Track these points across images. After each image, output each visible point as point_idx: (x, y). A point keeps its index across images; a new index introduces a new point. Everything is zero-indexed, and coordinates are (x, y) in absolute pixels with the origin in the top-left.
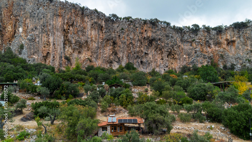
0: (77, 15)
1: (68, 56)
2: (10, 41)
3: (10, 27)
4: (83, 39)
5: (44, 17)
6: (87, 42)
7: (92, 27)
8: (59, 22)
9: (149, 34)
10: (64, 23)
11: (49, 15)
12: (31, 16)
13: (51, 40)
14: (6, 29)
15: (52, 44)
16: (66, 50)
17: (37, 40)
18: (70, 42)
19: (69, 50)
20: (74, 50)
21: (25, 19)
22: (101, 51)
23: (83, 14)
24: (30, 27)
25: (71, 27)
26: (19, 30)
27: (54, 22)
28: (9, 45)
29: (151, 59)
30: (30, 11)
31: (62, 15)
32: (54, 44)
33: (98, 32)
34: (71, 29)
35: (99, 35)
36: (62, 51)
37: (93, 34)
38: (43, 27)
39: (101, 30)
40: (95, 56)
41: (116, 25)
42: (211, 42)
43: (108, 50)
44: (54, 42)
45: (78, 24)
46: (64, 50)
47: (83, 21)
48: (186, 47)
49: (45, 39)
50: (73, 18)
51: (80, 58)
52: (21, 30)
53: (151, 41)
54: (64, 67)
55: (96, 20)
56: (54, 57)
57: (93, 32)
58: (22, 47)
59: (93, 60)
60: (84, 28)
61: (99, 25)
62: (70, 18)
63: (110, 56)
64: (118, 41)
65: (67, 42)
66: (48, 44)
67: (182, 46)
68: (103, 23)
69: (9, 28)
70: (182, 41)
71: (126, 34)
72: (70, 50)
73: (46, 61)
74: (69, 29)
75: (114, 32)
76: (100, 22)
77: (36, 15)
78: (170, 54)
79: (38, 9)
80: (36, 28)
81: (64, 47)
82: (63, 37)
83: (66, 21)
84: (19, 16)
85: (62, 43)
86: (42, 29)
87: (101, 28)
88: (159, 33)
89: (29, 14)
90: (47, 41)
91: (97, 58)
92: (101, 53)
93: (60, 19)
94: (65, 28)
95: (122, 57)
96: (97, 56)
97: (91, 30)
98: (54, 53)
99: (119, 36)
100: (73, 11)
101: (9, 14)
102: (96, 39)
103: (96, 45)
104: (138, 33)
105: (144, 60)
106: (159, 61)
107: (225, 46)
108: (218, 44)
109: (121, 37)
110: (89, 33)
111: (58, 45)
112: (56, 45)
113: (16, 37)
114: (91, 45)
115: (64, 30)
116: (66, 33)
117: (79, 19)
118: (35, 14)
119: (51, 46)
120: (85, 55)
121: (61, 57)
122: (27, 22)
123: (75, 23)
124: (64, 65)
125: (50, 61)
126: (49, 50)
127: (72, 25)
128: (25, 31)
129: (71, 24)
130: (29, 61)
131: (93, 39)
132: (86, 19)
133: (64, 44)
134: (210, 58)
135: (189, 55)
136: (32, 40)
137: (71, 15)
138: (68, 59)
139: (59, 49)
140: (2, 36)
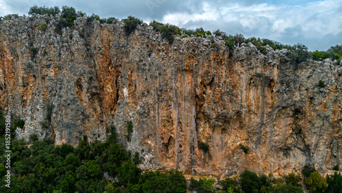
0: (220, 63)
1: (204, 141)
2: (112, 109)
3: (109, 86)
4: (231, 109)
5: (160, 74)
6: (238, 113)
7: (251, 83)
8: (186, 84)
10: (196, 86)
12: (138, 69)
13: (175, 115)
14: (104, 89)
15: (176, 122)
16: (201, 130)
17: (152, 112)
18: (208, 118)
19: (205, 129)
20: (213, 128)
21: (129, 73)
22: (268, 129)
23: (231, 55)
24: (140, 88)
25: (208, 88)
26: (122, 93)
27: (178, 84)
28: (111, 117)
30: (137, 59)
31: (192, 70)
32: (180, 123)
33: (263, 91)
34: (209, 91)
35: (264, 97)
36: (194, 135)
37: (251, 97)
38: (159, 93)
39: (270, 86)
40: (255, 139)
41: (303, 74)
43: (282, 129)
44: (179, 119)
45: (222, 81)
46: (197, 130)
47: (231, 70)
49: (163, 113)
50: (213, 71)
51: (227, 143)
52: (125, 91)
54: (199, 165)
55: (259, 70)
56: (181, 146)
57: (252, 94)
58: (130, 127)
59: (251, 145)
60: (234, 87)
61: (267, 78)
62: (207, 73)
63: (287, 139)
64: (307, 107)
65: (201, 116)
66: (169, 120)
68: (276, 72)
69: (109, 89)
72: (207, 129)
73: (168, 150)
74: (204, 93)
75: (300, 90)
76: (267, 73)
77: (147, 67)
79: (150, 55)
80: (148, 92)
81: (197, 125)
82: (194, 109)
83: (199, 80)
84: (121, 66)
85: (194, 120)
86: (158, 95)
87: (269, 82)
89: (135, 64)
90: (167, 116)
91: (258, 142)
92: (266, 133)
93: (188, 78)
94: (198, 93)
95: (317, 145)
96: (259, 139)
97: (248, 89)
98: (180, 139)
99: (312, 99)
100: (212, 57)
101: (105, 65)
102: (258, 108)
103: (258, 120)
109: (316, 102)
110: (244, 96)
111: (187, 125)
112: (183, 125)
113: (119, 104)
114: (247, 119)
115: (197, 96)
116: (198, 100)
117: (223, 71)
118: (144, 65)
119: (175, 126)
120: (235, 138)
121: (192, 148)
122: (133, 78)
123: (216, 80)
124: (199, 163)
125: (174, 153)
126: (171, 131)
127: (211, 84)
128: (132, 94)
129: (208, 82)
130: (143, 151)
131: (253, 108)
133: (197, 118)
136: (144, 114)
137: (209, 66)
138: (205, 148)
139: (189, 129)
140: (101, 100)
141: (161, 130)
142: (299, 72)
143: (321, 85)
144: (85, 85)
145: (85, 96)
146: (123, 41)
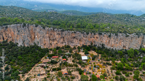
4: (54, 38)
6: (56, 39)
7: (57, 34)
8: (47, 35)
9: (74, 36)
11: (45, 33)
13: (46, 40)
17: (42, 40)
18: (51, 40)
19: (51, 41)
20: (52, 41)
21: (37, 33)
22: (60, 40)
24: (39, 36)
28: (34, 41)
29: (75, 42)
30: (38, 31)
34: (51, 36)
35: (59, 36)
38: (43, 37)
41: (64, 33)
42: (92, 37)
43: (62, 40)
47: (54, 33)
48: (85, 39)
49: (44, 40)
52: (36, 36)
53: (74, 37)
54: (50, 47)
57: (57, 36)
58: (38, 42)
59: (58, 43)
60: (55, 35)
62: (51, 33)
64: (64, 37)
65: (50, 39)
66: (45, 41)
67: (84, 38)
68: (60, 32)
69: (33, 36)
70: (83, 36)
75: (63, 35)
78: (80, 40)
80: (41, 37)
84: (35, 32)
87: (60, 34)
88: (77, 35)
91: (59, 42)
93: (48, 34)
95: (66, 42)
100: (51, 31)
101: (32, 32)
103: (58, 39)
104: (70, 36)
105: (73, 42)
106: (77, 42)
107: (95, 38)
108: (94, 37)
113: (35, 39)
116: (49, 37)
117: (53, 33)
118: (40, 32)
120: (55, 42)
121: (49, 44)
125: (46, 45)
127: (51, 35)
128: (38, 37)
130: (41, 46)
132: (55, 32)
133: (49, 40)
134: (91, 42)
135: (85, 41)
136: (40, 40)
138: (51, 44)
139: (48, 42)
140: (31, 38)
141: (44, 42)
143: (66, 34)
144: (29, 36)
145: (29, 38)
146: (35, 28)
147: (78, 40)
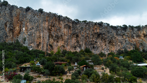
0: (56, 20)
1: (51, 44)
2: (17, 36)
3: (17, 27)
4: (60, 34)
5: (37, 22)
6: (62, 36)
7: (65, 27)
8: (46, 25)
9: (98, 31)
10: (49, 25)
11: (41, 21)
12: (30, 21)
13: (42, 35)
14: (15, 29)
15: (42, 37)
16: (50, 40)
17: (34, 35)
18: (52, 36)
19: (51, 40)
20: (54, 40)
21: (26, 23)
22: (70, 41)
23: (59, 19)
24: (30, 27)
25: (53, 27)
26: (23, 29)
27: (43, 25)
28: (17, 38)
29: (99, 45)
30: (30, 18)
31: (48, 21)
32: (43, 37)
33: (68, 30)
34: (53, 28)
35: (69, 31)
36: (48, 41)
37: (65, 31)
38: (37, 28)
39: (70, 29)
40: (66, 44)
42: (134, 35)
43: (74, 41)
44: (43, 36)
45: (57, 26)
46: (49, 41)
48: (119, 38)
49: (38, 34)
50: (54, 22)
51: (58, 45)
52: (24, 29)
53: (99, 35)
54: (49, 51)
55: (67, 23)
56: (43, 45)
58: (25, 39)
59: (65, 46)
60: (60, 28)
61: (69, 26)
62: (53, 22)
63: (75, 44)
66: (40, 37)
67: (117, 38)
68: (71, 24)
69: (17, 28)
70: (117, 34)
71: (84, 30)
72: (52, 41)
73: (38, 47)
74: (51, 29)
75: (77, 30)
76: (69, 24)
77: (33, 21)
78: (110, 42)
79: (34, 17)
80: (33, 28)
81: (49, 39)
82: (48, 33)
83: (50, 24)
84: (23, 21)
85: (48, 37)
86: (36, 28)
87: (70, 27)
88: (103, 30)
89: (29, 20)
90: (39, 36)
91: (67, 45)
92: (69, 42)
93: (47, 23)
94: (50, 28)
95: (82, 44)
96: (67, 44)
97: (64, 29)
98: (43, 43)
99: (80, 32)
100: (54, 18)
101: (17, 20)
102: (67, 34)
103: (67, 37)
105: (95, 46)
106: (104, 47)
107: (142, 38)
108: (138, 36)
109: (81, 32)
110: (63, 30)
111: (46, 38)
112: (44, 38)
113: (21, 33)
114: (64, 37)
115: (49, 29)
116: (50, 30)
117: (57, 23)
118: (32, 20)
119: (41, 39)
120: (60, 43)
121: (47, 45)
122: (27, 25)
123: (55, 25)
124: (49, 50)
125: (41, 48)
126: (40, 41)
127: (54, 26)
128: (26, 30)
129: (53, 25)
130: (29, 47)
131: (66, 34)
132: (61, 22)
134: (134, 45)
135: (121, 43)
136: (31, 35)
137: (53, 21)
138: (51, 46)
139: (46, 40)
140: (13, 33)
142: (77, 25)
143: (82, 28)
144: (8, 25)
147: (107, 43)
